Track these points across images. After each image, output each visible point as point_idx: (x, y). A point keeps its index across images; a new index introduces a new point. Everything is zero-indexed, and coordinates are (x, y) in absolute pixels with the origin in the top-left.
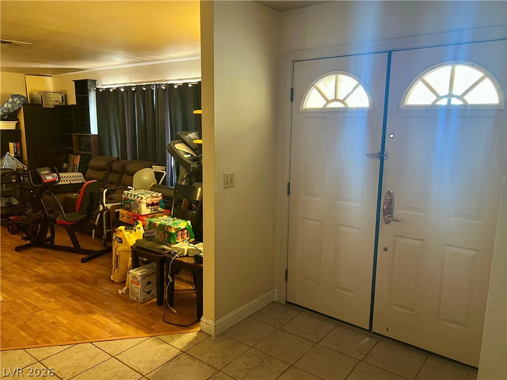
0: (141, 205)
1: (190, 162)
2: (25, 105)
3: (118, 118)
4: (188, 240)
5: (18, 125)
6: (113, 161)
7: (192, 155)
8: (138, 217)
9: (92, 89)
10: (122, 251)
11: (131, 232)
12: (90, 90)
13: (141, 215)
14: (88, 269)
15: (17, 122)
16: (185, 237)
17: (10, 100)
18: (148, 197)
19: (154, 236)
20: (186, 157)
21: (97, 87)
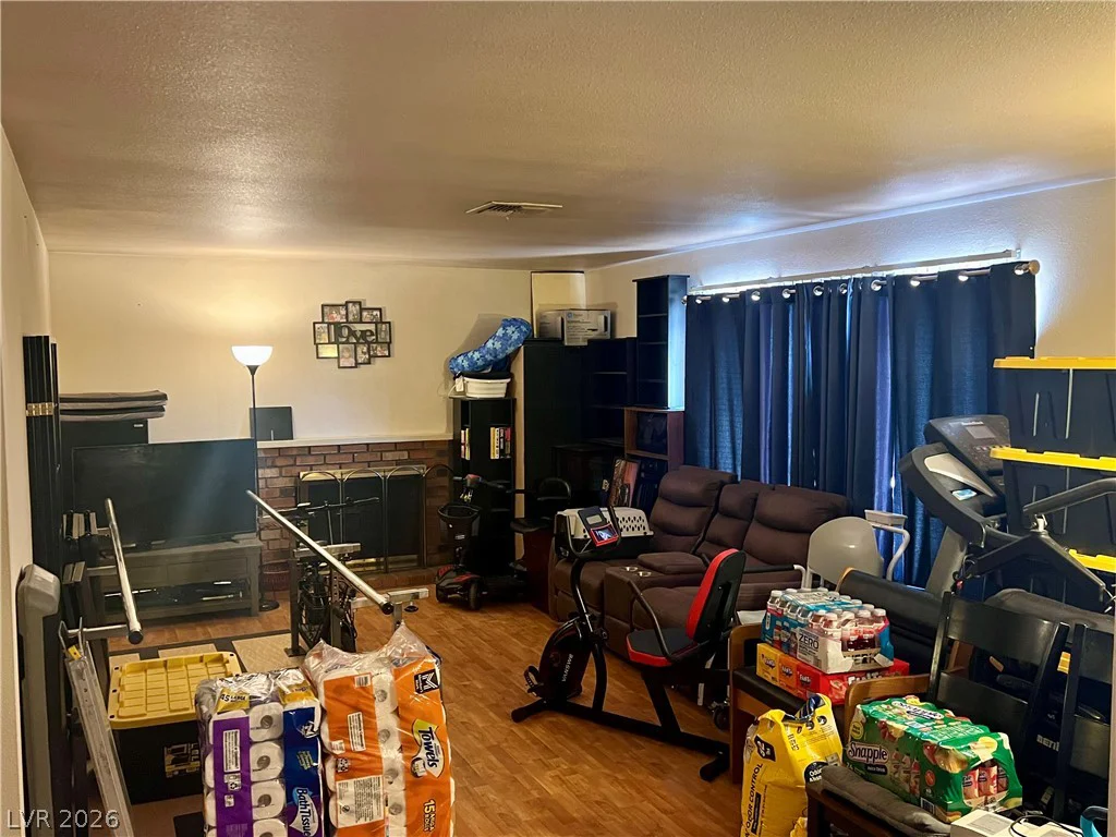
0: (825, 644)
1: (978, 518)
2: (528, 341)
3: (739, 371)
4: (1002, 803)
5: (510, 388)
6: (723, 484)
7: (979, 493)
8: (817, 680)
9: (676, 297)
10: (774, 784)
11: (800, 728)
12: (672, 300)
13: (825, 675)
14: (667, 806)
15: (508, 380)
16: (992, 789)
17: (500, 332)
18: (848, 621)
19: (885, 767)
20: (961, 498)
21: (690, 293)
